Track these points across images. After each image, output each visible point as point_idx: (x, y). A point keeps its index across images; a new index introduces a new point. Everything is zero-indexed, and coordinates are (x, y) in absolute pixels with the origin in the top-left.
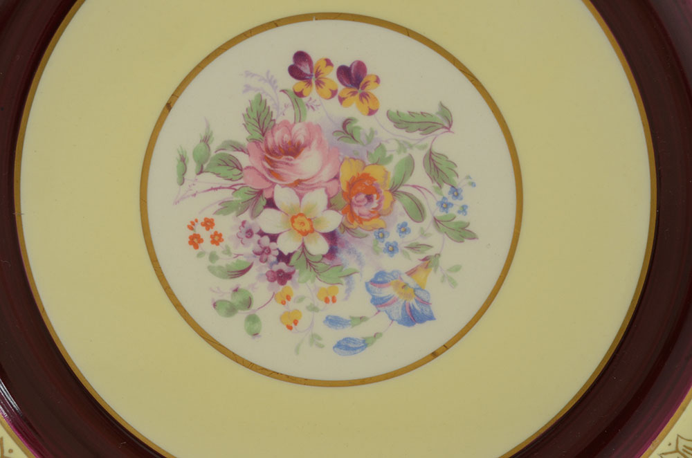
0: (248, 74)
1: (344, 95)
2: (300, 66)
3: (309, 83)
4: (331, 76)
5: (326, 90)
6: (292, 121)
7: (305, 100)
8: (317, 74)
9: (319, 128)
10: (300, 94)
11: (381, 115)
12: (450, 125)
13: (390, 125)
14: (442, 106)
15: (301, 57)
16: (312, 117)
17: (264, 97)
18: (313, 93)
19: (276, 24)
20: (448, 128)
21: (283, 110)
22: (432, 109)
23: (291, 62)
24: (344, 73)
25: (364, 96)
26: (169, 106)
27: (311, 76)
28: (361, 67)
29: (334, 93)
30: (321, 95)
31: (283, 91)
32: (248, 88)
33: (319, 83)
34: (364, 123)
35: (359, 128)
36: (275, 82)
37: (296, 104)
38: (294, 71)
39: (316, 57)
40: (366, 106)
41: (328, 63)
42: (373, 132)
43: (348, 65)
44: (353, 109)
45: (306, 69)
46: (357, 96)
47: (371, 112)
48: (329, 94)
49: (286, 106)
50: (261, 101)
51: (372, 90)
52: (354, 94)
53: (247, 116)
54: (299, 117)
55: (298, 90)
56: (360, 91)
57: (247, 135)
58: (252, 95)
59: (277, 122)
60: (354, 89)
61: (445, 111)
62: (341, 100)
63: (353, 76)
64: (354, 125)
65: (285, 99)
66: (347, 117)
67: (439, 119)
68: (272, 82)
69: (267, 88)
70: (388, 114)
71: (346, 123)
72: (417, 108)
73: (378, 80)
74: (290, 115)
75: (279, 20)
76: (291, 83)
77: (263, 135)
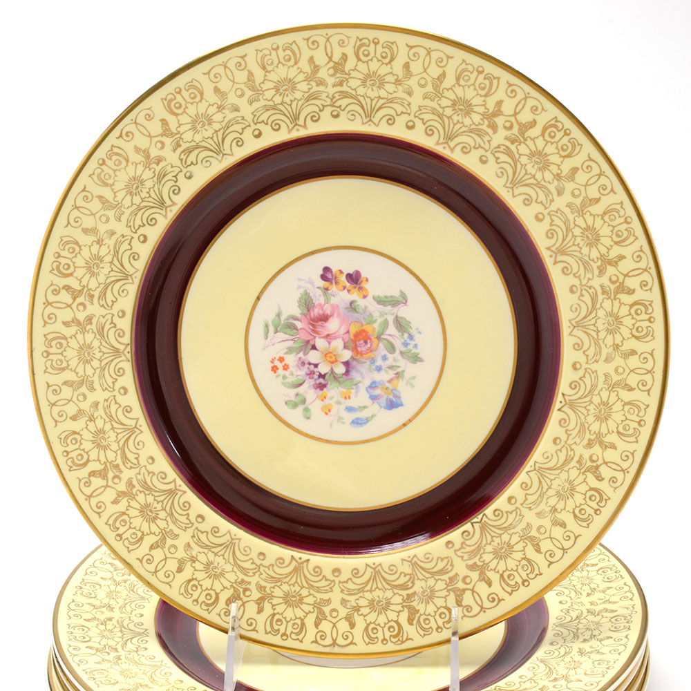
0: (300, 280)
1: (350, 288)
2: (326, 274)
3: (332, 283)
4: (343, 278)
5: (340, 286)
6: (323, 303)
7: (329, 292)
8: (336, 278)
9: (337, 306)
10: (327, 289)
11: (370, 298)
12: (406, 302)
13: (375, 303)
14: (401, 292)
15: (327, 269)
16: (334, 300)
17: (308, 291)
18: (334, 288)
19: (313, 253)
20: (405, 304)
21: (319, 298)
22: (396, 294)
23: (322, 273)
24: (349, 276)
25: (360, 288)
26: (258, 298)
27: (332, 279)
28: (358, 273)
29: (345, 288)
30: (338, 288)
31: (318, 288)
32: (299, 287)
33: (337, 283)
34: (361, 303)
35: (358, 305)
36: (314, 283)
37: (325, 294)
38: (324, 277)
39: (334, 269)
40: (362, 294)
41: (341, 272)
42: (366, 308)
43: (351, 273)
44: (355, 296)
45: (329, 276)
46: (357, 289)
47: (365, 297)
48: (342, 288)
49: (320, 296)
50: (307, 294)
51: (364, 285)
52: (355, 287)
53: (299, 301)
54: (327, 301)
55: (326, 287)
56: (358, 286)
57: (300, 312)
58: (302, 291)
59: (316, 304)
60: (355, 285)
61: (403, 295)
62: (349, 291)
63: (354, 278)
64: (356, 304)
65: (319, 292)
66: (352, 299)
67: (401, 299)
68: (312, 283)
69: (310, 286)
70: (374, 298)
71: (352, 303)
72: (389, 294)
73: (367, 280)
74: (322, 300)
75: (314, 251)
76: (322, 283)
77: (309, 311)
